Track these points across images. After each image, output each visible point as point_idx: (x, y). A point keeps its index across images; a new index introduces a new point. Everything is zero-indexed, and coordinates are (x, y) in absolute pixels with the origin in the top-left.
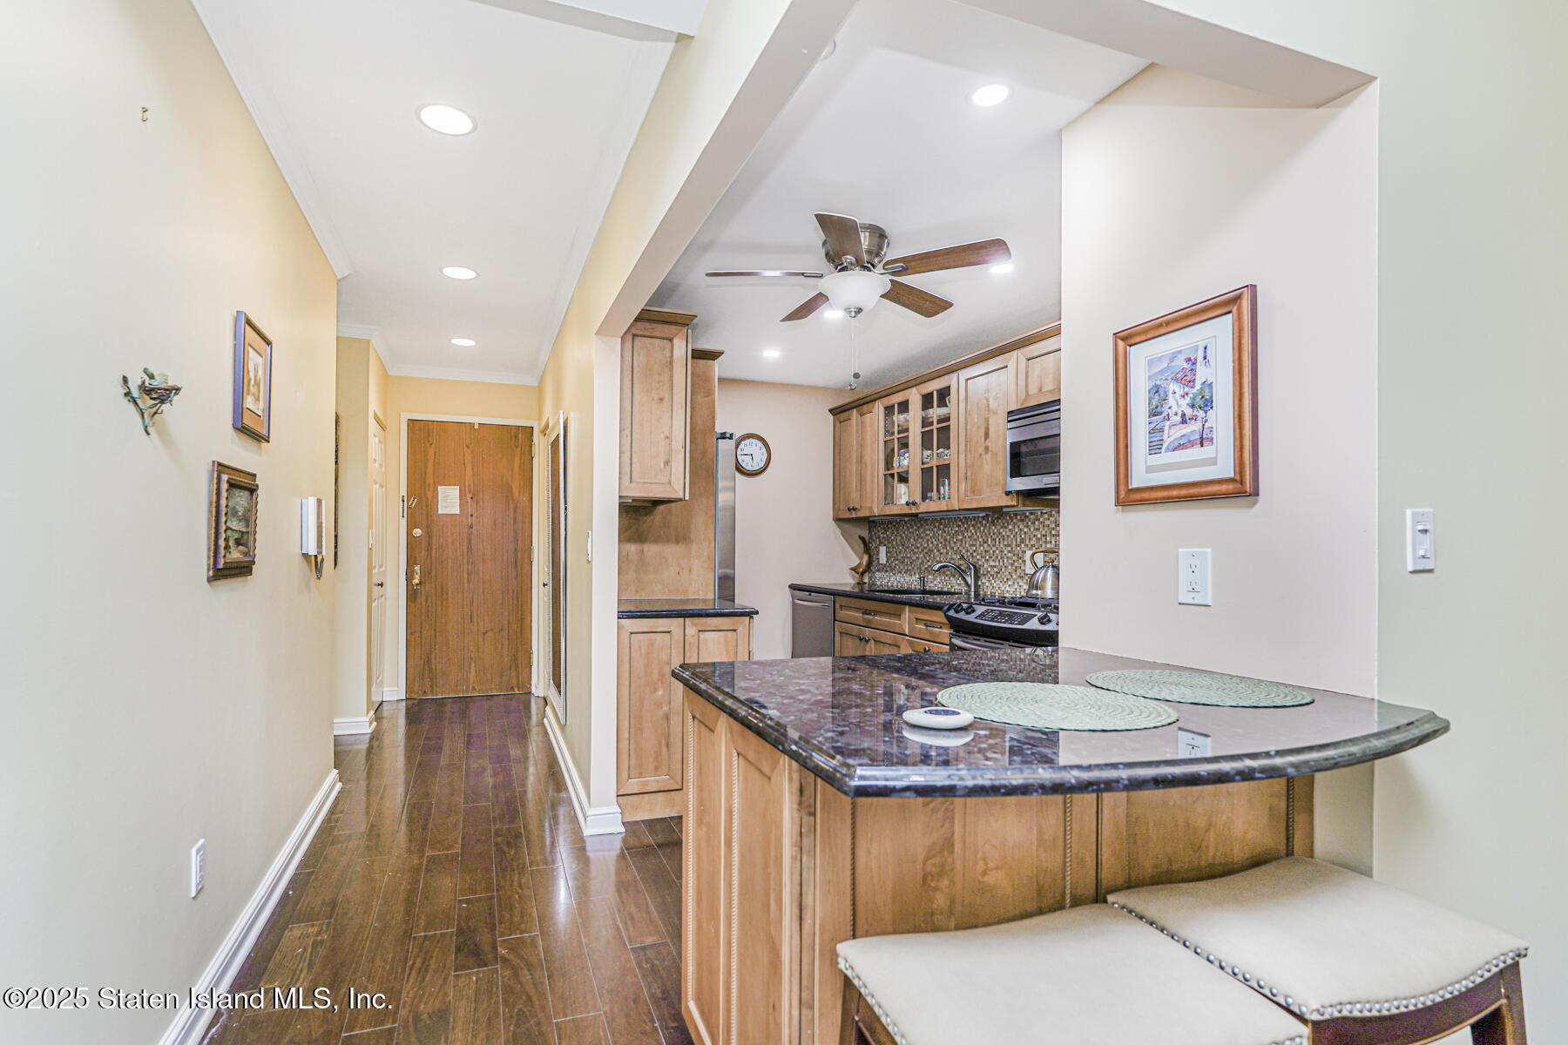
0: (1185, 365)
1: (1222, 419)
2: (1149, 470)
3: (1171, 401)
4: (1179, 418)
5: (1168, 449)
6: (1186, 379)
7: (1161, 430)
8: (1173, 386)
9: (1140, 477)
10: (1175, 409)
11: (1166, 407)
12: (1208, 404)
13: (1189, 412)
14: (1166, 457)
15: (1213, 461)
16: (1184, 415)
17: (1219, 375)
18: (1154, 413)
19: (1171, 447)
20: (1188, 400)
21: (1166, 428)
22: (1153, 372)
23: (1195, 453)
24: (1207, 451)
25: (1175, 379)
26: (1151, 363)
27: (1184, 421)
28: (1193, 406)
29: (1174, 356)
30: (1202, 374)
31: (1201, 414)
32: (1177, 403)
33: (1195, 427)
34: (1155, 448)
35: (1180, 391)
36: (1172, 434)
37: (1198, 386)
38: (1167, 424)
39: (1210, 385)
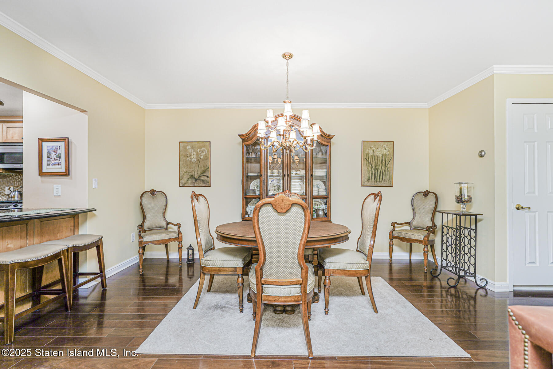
0: (55, 149)
1: (62, 160)
2: (47, 169)
3: (52, 155)
4: (54, 159)
5: (51, 165)
6: (56, 151)
7: (50, 161)
8: (52, 153)
9: (45, 170)
10: (53, 157)
11: (51, 156)
12: (60, 157)
13: (56, 158)
14: (51, 166)
15: (61, 168)
16: (55, 159)
17: (62, 151)
18: (48, 157)
19: (52, 164)
20: (56, 156)
21: (51, 161)
22: (48, 149)
23: (57, 166)
24: (60, 166)
25: (53, 151)
26: (48, 147)
27: (55, 160)
28: (57, 157)
29: (53, 146)
30: (59, 152)
31: (58, 159)
32: (53, 156)
33: (57, 161)
34: (48, 164)
35: (54, 154)
36: (52, 162)
37: (58, 154)
38: (51, 160)
39: (60, 154)
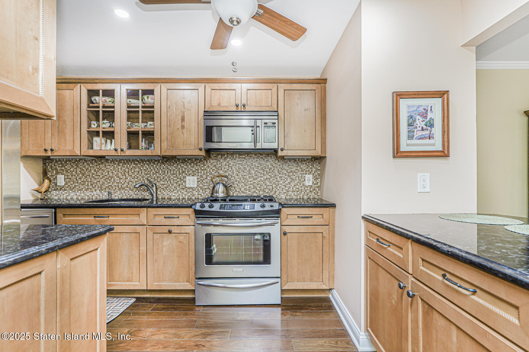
0: (423, 111)
1: (437, 130)
2: (408, 145)
3: (417, 122)
4: (420, 129)
5: (416, 139)
6: (424, 115)
7: (413, 132)
8: (418, 117)
9: (403, 148)
10: (419, 125)
11: (415, 124)
12: (432, 126)
13: (425, 127)
14: (414, 141)
15: (434, 145)
16: (422, 128)
17: (436, 116)
18: (410, 125)
19: (417, 138)
20: (424, 123)
21: (415, 131)
22: (409, 110)
23: (427, 141)
24: (431, 141)
25: (419, 115)
26: (409, 107)
27: (423, 129)
28: (426, 125)
29: (419, 107)
30: (430, 115)
31: (429, 128)
32: (420, 122)
33: (427, 132)
34: (410, 137)
35: (421, 119)
36: (417, 134)
37: (428, 119)
38: (416, 130)
39: (433, 120)
